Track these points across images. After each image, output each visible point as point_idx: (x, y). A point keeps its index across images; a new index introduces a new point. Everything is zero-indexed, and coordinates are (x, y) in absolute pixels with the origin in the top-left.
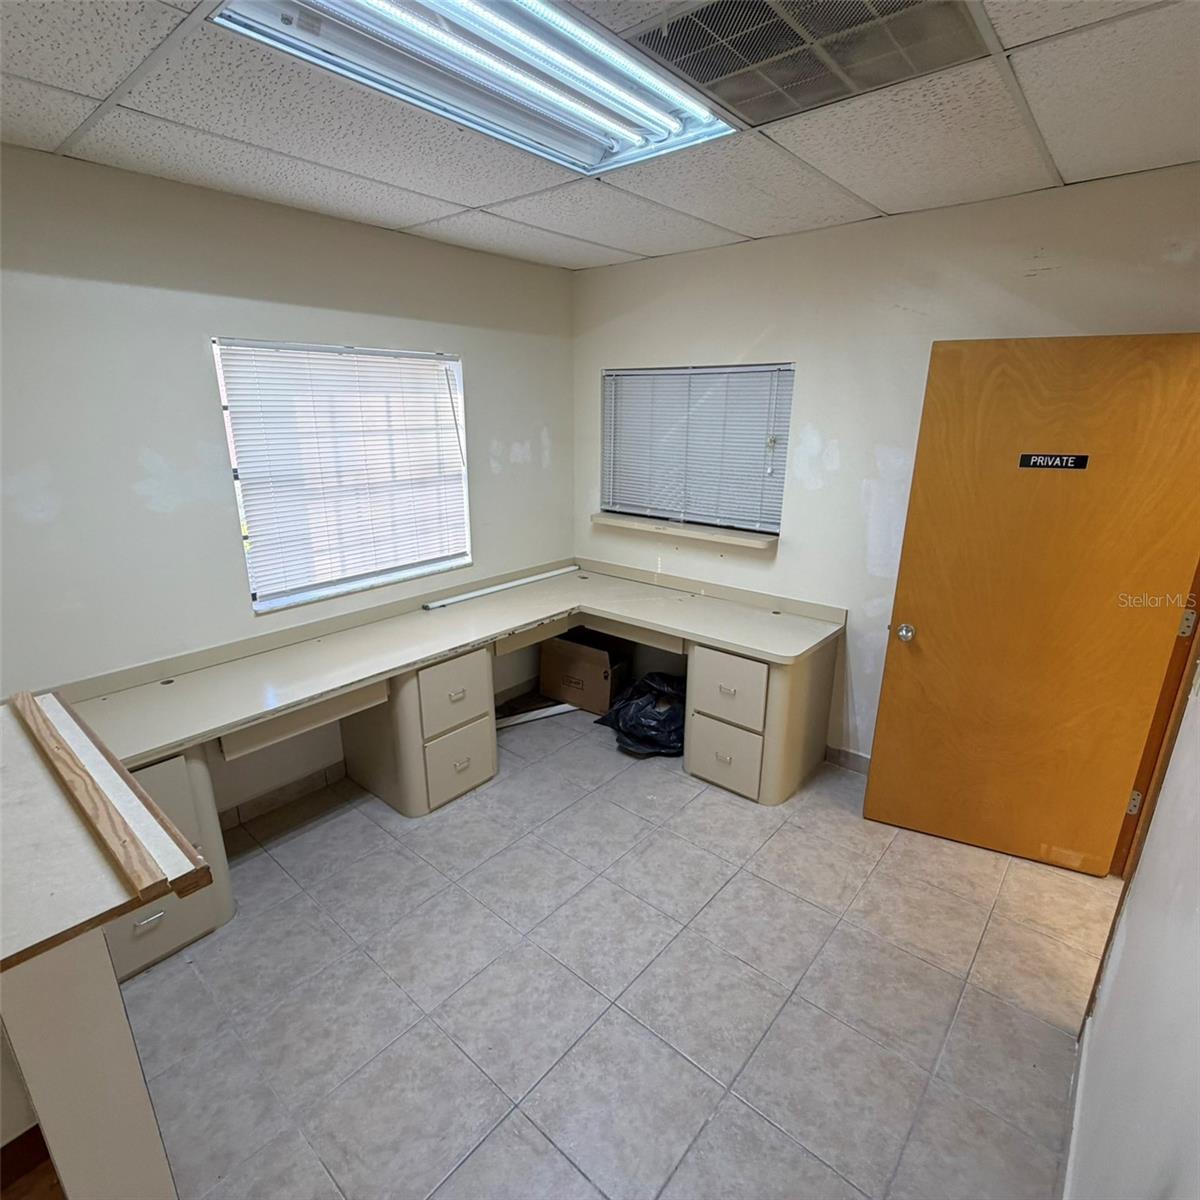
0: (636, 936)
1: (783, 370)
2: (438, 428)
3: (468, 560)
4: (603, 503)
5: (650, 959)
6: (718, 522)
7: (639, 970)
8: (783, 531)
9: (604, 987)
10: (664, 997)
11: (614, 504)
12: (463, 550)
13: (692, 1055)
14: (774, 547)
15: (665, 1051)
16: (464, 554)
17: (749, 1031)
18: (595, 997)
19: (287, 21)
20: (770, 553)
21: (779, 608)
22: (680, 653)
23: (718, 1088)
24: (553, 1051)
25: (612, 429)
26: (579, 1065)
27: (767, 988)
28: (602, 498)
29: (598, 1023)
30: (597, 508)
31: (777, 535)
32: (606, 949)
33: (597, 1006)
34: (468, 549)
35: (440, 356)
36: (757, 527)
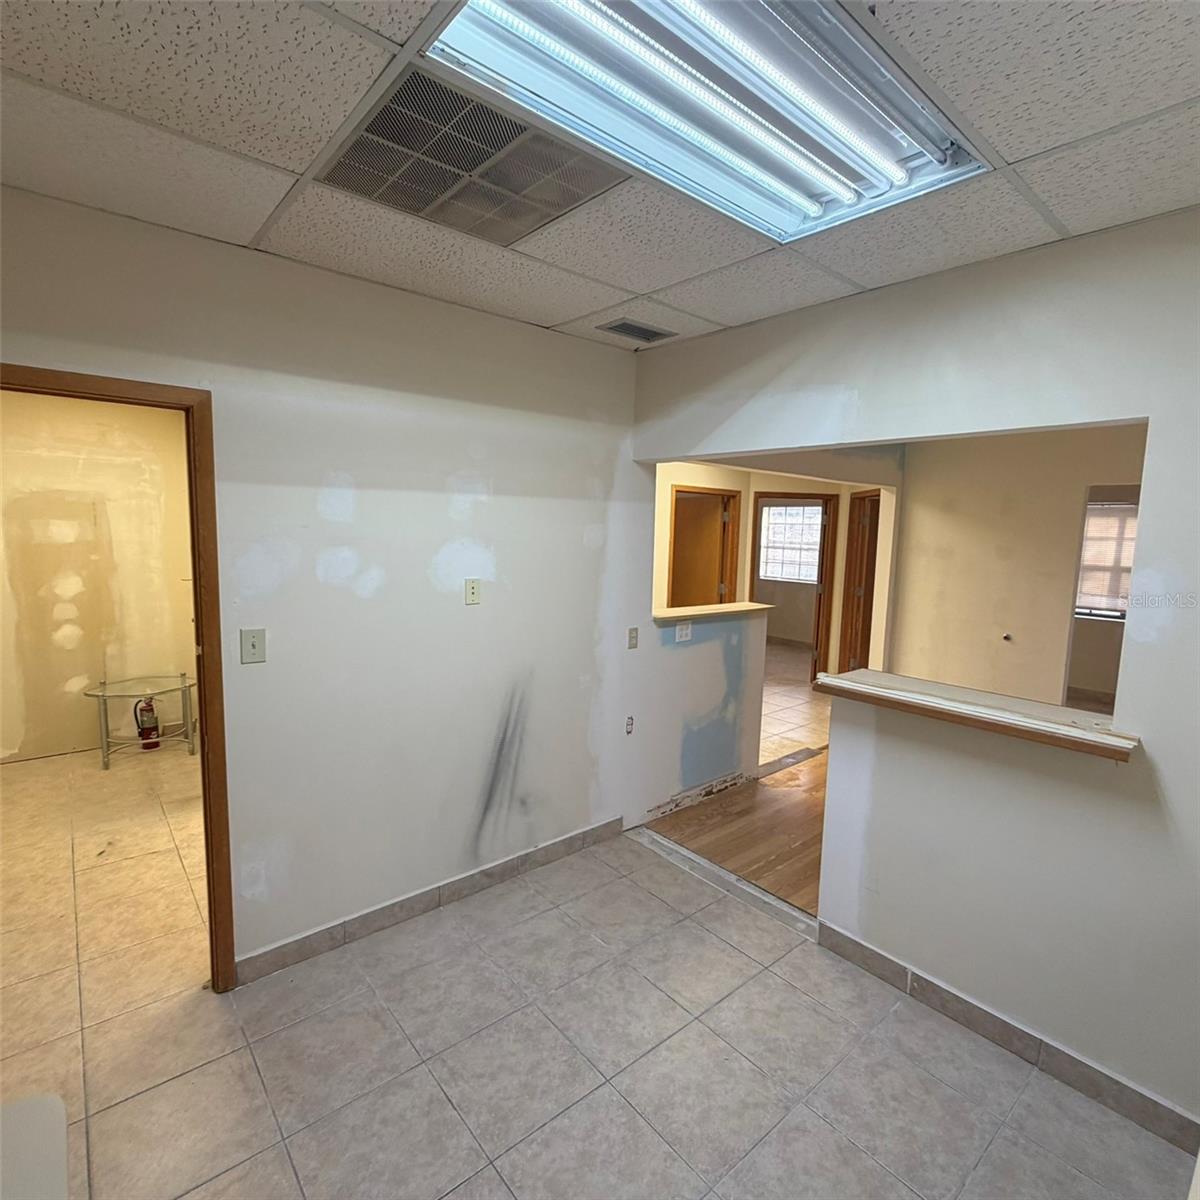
0: (562, 1157)
5: (554, 1123)
7: (573, 1112)
9: (615, 1099)
10: (554, 1076)
13: (549, 1027)
15: (571, 1034)
17: (491, 1036)
18: (626, 1090)
23: (539, 1005)
24: (668, 1049)
26: (646, 1036)
27: (445, 1069)
29: (626, 1065)
32: (605, 1146)
33: (625, 1081)
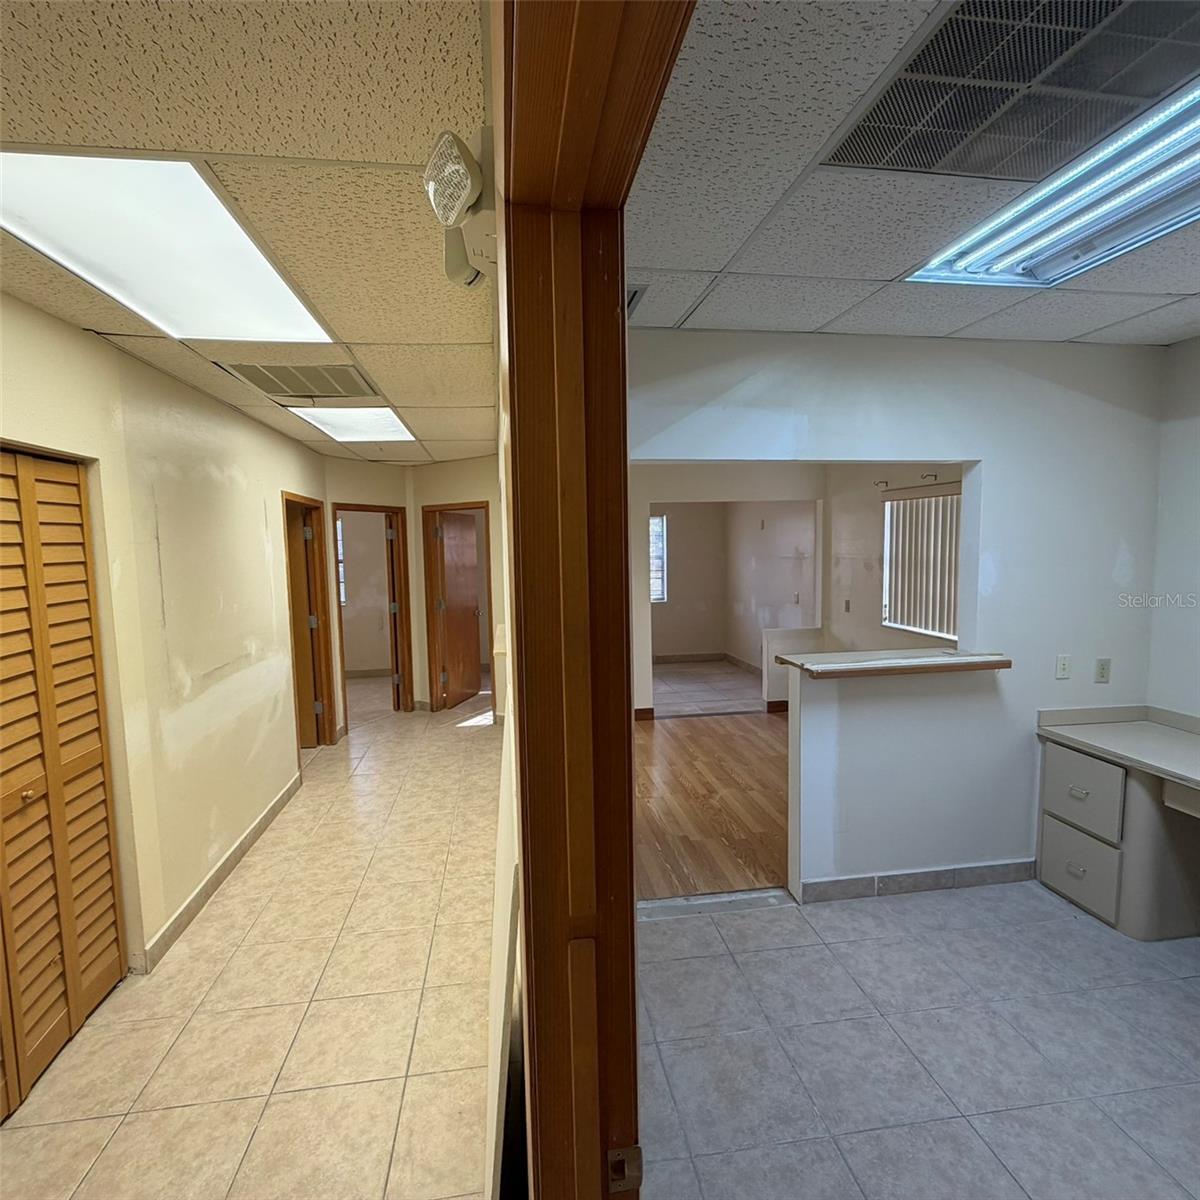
19: (1076, 258)
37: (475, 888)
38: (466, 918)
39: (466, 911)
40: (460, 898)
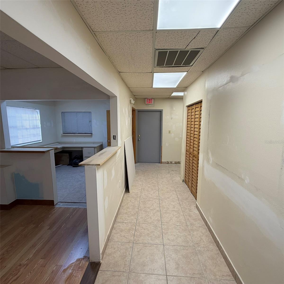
1: (90, 112)
2: (36, 120)
3: (41, 141)
4: (63, 132)
6: (83, 133)
8: (93, 133)
11: (65, 132)
12: (40, 140)
14: (92, 135)
16: (41, 140)
20: (91, 136)
21: (94, 143)
22: (81, 150)
25: (64, 121)
28: (63, 131)
30: (62, 133)
31: (92, 133)
34: (41, 139)
35: (36, 109)
36: (89, 133)
37: (127, 218)
38: (131, 210)
39: (131, 211)
40: (132, 215)
